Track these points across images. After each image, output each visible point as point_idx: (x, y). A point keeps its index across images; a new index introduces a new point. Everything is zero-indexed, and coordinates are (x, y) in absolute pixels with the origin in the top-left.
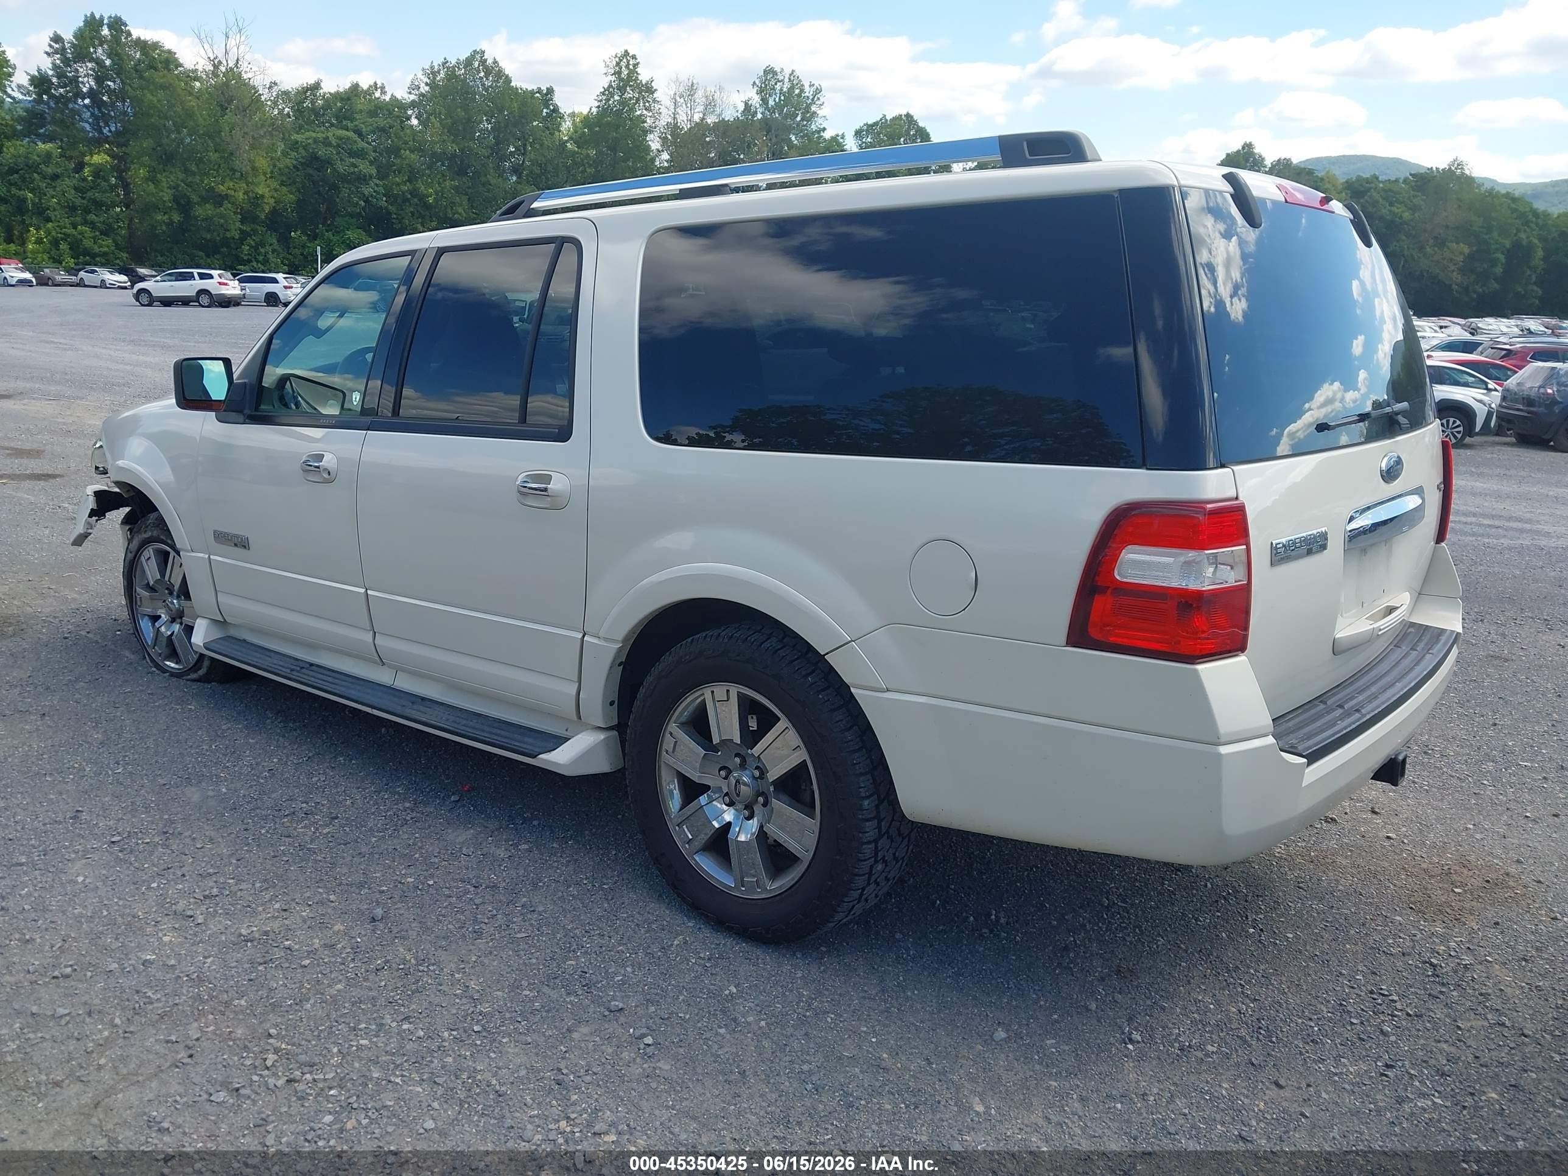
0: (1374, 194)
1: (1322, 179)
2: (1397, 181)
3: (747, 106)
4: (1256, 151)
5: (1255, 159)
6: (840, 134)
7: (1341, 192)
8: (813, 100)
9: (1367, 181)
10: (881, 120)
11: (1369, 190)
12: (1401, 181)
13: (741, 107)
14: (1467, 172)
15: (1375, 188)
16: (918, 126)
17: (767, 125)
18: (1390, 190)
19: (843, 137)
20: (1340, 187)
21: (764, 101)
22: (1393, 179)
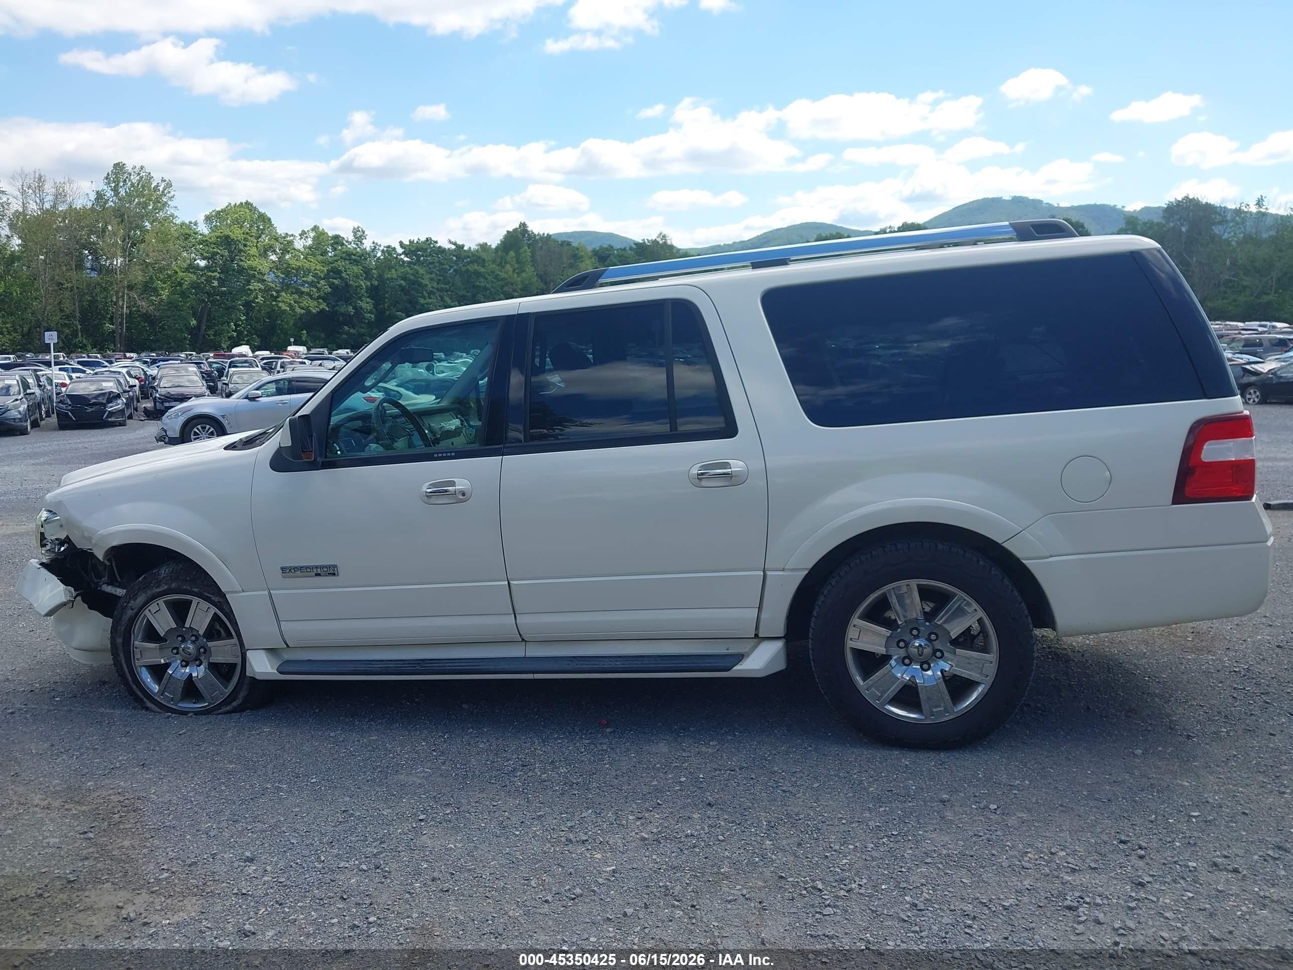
0: (613, 259)
1: (578, 249)
2: (625, 249)
3: (100, 195)
4: (529, 229)
5: (529, 235)
6: (193, 221)
7: (591, 258)
8: (163, 192)
9: (607, 249)
10: (227, 207)
11: (609, 256)
12: (628, 249)
13: (93, 196)
14: (669, 242)
15: (613, 255)
16: (259, 213)
17: (120, 214)
18: (623, 256)
19: (196, 224)
20: (590, 254)
21: (116, 190)
22: (623, 248)
